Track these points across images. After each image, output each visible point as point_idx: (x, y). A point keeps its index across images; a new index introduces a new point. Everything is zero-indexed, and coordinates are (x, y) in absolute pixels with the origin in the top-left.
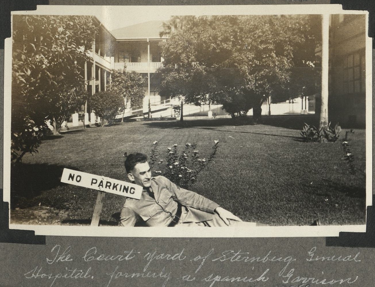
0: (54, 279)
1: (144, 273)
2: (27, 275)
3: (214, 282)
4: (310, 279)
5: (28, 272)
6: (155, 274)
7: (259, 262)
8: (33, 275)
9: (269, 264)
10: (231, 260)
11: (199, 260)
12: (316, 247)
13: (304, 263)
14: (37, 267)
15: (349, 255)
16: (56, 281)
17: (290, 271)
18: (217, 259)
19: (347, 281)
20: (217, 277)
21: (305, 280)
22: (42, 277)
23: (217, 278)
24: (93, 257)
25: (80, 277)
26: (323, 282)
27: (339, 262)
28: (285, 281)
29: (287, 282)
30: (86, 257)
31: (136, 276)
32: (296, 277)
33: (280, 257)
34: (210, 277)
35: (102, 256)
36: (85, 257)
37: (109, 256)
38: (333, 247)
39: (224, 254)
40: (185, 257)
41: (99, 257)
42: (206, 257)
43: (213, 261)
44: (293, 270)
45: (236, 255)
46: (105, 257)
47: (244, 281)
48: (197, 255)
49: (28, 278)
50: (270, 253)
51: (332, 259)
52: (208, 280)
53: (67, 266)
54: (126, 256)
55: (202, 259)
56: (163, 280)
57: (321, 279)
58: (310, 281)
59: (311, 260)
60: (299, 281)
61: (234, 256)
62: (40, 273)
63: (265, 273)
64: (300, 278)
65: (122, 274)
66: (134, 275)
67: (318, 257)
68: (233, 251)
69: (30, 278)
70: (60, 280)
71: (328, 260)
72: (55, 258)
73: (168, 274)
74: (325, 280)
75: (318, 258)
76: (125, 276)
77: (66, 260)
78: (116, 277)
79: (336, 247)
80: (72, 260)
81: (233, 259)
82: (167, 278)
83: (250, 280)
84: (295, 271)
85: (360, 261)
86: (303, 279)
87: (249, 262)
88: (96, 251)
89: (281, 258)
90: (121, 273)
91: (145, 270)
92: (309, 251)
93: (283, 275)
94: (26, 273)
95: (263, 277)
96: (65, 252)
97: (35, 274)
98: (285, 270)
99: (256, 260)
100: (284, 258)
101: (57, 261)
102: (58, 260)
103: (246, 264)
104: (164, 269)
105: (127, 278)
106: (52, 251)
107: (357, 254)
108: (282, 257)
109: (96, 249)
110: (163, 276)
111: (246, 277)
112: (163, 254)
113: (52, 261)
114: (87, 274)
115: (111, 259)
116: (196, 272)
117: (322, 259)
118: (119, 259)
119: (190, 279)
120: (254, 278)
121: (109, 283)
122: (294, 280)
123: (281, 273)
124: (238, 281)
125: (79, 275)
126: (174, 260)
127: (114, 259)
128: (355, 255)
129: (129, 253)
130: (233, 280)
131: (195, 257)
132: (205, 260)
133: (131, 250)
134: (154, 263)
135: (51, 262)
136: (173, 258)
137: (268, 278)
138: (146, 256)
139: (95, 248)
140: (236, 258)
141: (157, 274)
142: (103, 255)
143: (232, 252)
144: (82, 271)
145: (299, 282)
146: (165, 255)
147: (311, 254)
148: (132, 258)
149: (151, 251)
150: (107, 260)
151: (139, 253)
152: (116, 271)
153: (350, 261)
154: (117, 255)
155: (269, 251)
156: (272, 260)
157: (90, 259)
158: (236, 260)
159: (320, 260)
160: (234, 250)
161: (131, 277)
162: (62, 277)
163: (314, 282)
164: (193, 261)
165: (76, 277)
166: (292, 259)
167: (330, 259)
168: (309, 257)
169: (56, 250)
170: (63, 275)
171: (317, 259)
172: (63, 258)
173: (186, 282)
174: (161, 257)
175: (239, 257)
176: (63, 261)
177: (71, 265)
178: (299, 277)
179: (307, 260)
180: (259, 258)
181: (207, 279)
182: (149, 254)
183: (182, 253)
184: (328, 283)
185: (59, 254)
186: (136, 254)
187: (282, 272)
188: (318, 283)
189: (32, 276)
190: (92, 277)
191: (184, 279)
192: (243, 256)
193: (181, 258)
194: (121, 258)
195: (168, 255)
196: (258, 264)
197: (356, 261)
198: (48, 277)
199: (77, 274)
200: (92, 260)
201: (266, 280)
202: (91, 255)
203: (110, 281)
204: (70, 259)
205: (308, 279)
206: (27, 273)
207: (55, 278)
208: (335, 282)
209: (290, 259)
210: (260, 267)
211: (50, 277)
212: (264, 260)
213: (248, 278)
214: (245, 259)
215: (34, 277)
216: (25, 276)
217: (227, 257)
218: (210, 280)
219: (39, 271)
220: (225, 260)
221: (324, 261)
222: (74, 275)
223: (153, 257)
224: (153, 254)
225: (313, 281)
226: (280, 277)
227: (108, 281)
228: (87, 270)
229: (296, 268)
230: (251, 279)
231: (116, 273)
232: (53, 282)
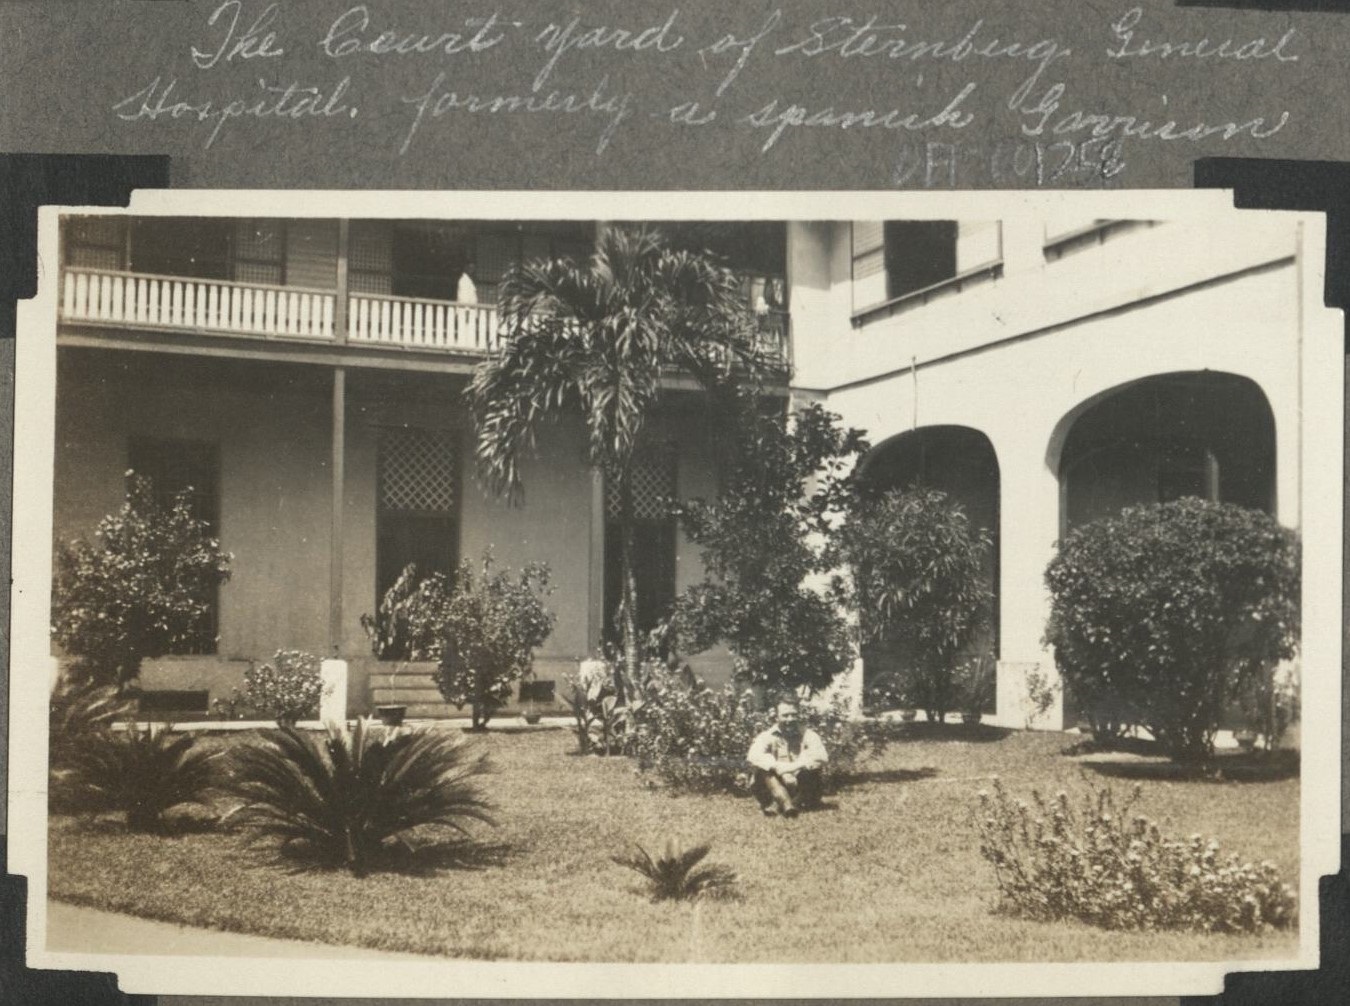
0: (217, 121)
1: (535, 95)
2: (125, 110)
3: (780, 129)
4: (1118, 120)
5: (127, 96)
6: (572, 98)
7: (940, 60)
8: (144, 106)
9: (973, 67)
10: (843, 52)
11: (728, 51)
12: (1144, 8)
13: (1097, 64)
14: (158, 79)
15: (1259, 38)
16: (223, 128)
17: (1051, 92)
18: (791, 48)
19: (1249, 128)
20: (793, 109)
21: (1103, 124)
22: (174, 114)
23: (793, 116)
24: (356, 41)
25: (311, 110)
26: (1165, 133)
27: (1223, 62)
28: (1032, 127)
29: (1039, 130)
30: (332, 43)
31: (507, 106)
32: (1070, 113)
33: (1014, 42)
34: (769, 109)
35: (387, 39)
36: (326, 42)
37: (412, 36)
38: (1201, 9)
39: (816, 30)
40: (681, 39)
41: (377, 42)
42: (753, 41)
43: (778, 52)
44: (1060, 87)
45: (859, 33)
46: (396, 42)
47: (887, 124)
48: (722, 34)
49: (127, 118)
50: (979, 29)
51: (1197, 52)
52: (762, 122)
53: (265, 76)
54: (473, 36)
55: (741, 49)
56: (602, 119)
57: (1160, 122)
58: (1120, 127)
59: (1122, 53)
60: (1081, 126)
61: (854, 38)
62: (170, 102)
63: (961, 96)
64: (1085, 115)
65: (458, 100)
66: (499, 102)
67: (1148, 42)
68: (849, 21)
69: (133, 118)
70: (239, 126)
71: (1184, 53)
72: (223, 48)
73: (620, 100)
74: (1173, 124)
75: (1148, 48)
76: (467, 107)
77: (261, 52)
78: (437, 112)
79: (1214, 10)
80: (280, 52)
81: (850, 48)
82: (615, 114)
83: (908, 122)
84: (1066, 92)
85: (1295, 58)
86: (1094, 119)
87: (907, 57)
88: (366, 21)
89: (1017, 46)
90: (454, 96)
91: (537, 86)
92: (1117, 23)
93: (1023, 105)
94: (121, 100)
95: (954, 110)
96: (258, 26)
97: (152, 105)
98: (1031, 86)
99: (929, 53)
100: (1026, 45)
101: (229, 58)
102: (234, 52)
103: (896, 65)
104: (603, 83)
105: (477, 115)
106: (211, 23)
107: (1285, 33)
108: (1019, 41)
109: (366, 13)
110: (601, 107)
111: (896, 113)
112: (603, 30)
113: (213, 58)
114: (334, 100)
115: (419, 46)
116: (719, 93)
117: (1162, 51)
118: (448, 46)
119: (697, 116)
120: (923, 116)
121: (413, 130)
122: (1063, 123)
123: (1017, 99)
124: (867, 124)
125: (307, 105)
126: (642, 51)
127: (429, 48)
128: (1280, 38)
129: (482, 26)
130: (848, 120)
131: (714, 42)
132: (751, 52)
133: (489, 16)
134: (573, 61)
135: (208, 60)
136: (637, 43)
137: (971, 117)
138: (542, 35)
139: (364, 8)
140: (858, 42)
141: (581, 99)
142: (391, 33)
143: (847, 24)
144: (315, 91)
145: (1079, 132)
146: (608, 33)
147: (1122, 33)
148: (492, 42)
149: (560, 20)
150: (405, 50)
151: (518, 24)
152: (436, 91)
153: (1261, 60)
154: (441, 34)
155: (976, 19)
156: (986, 52)
157: (346, 49)
158: (860, 50)
159: (1155, 56)
160: (853, 16)
161: (488, 109)
162: (248, 112)
163: (1132, 132)
164: (709, 53)
165: (295, 112)
166: (1057, 50)
167: (1189, 50)
168: (1117, 44)
169: (226, 17)
170: (250, 106)
171: (1144, 51)
172: (249, 44)
173: (683, 126)
174: (596, 39)
175: (871, 39)
176: (251, 55)
177: (276, 71)
178: (1081, 114)
179: (1110, 53)
180: (941, 44)
181: (757, 119)
182: (552, 27)
183: (668, 25)
184: (1183, 134)
185: (238, 33)
186: (508, 30)
187: (1021, 94)
188: (1149, 135)
189: (141, 113)
190: (354, 113)
191: (676, 116)
192: (883, 36)
193: (665, 43)
194: (452, 43)
195: (619, 31)
196: (935, 66)
197: (1282, 59)
198: (197, 114)
199: (299, 101)
200: (352, 50)
201: (963, 124)
202: (351, 35)
203: (415, 125)
204: (272, 49)
205: (1112, 119)
206: (125, 102)
207: (221, 115)
208: (1208, 131)
209: (1047, 51)
210: (944, 75)
211: (202, 115)
212: (957, 52)
213: (903, 115)
214: (889, 49)
215: (146, 116)
216: (116, 112)
217: (827, 40)
218: (769, 122)
219: (166, 93)
220: (820, 49)
221: (1170, 57)
222: (288, 106)
223: (568, 41)
224: (569, 30)
225: (1131, 128)
226: (1012, 113)
227: (410, 125)
228: (334, 87)
229: (1070, 83)
230: (913, 118)
231: (436, 96)
232: (216, 132)
